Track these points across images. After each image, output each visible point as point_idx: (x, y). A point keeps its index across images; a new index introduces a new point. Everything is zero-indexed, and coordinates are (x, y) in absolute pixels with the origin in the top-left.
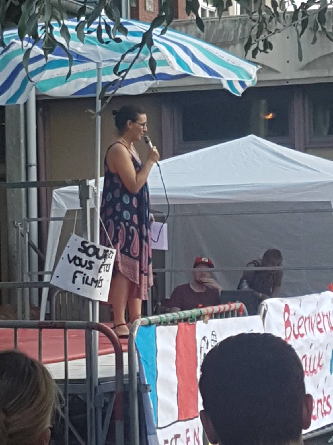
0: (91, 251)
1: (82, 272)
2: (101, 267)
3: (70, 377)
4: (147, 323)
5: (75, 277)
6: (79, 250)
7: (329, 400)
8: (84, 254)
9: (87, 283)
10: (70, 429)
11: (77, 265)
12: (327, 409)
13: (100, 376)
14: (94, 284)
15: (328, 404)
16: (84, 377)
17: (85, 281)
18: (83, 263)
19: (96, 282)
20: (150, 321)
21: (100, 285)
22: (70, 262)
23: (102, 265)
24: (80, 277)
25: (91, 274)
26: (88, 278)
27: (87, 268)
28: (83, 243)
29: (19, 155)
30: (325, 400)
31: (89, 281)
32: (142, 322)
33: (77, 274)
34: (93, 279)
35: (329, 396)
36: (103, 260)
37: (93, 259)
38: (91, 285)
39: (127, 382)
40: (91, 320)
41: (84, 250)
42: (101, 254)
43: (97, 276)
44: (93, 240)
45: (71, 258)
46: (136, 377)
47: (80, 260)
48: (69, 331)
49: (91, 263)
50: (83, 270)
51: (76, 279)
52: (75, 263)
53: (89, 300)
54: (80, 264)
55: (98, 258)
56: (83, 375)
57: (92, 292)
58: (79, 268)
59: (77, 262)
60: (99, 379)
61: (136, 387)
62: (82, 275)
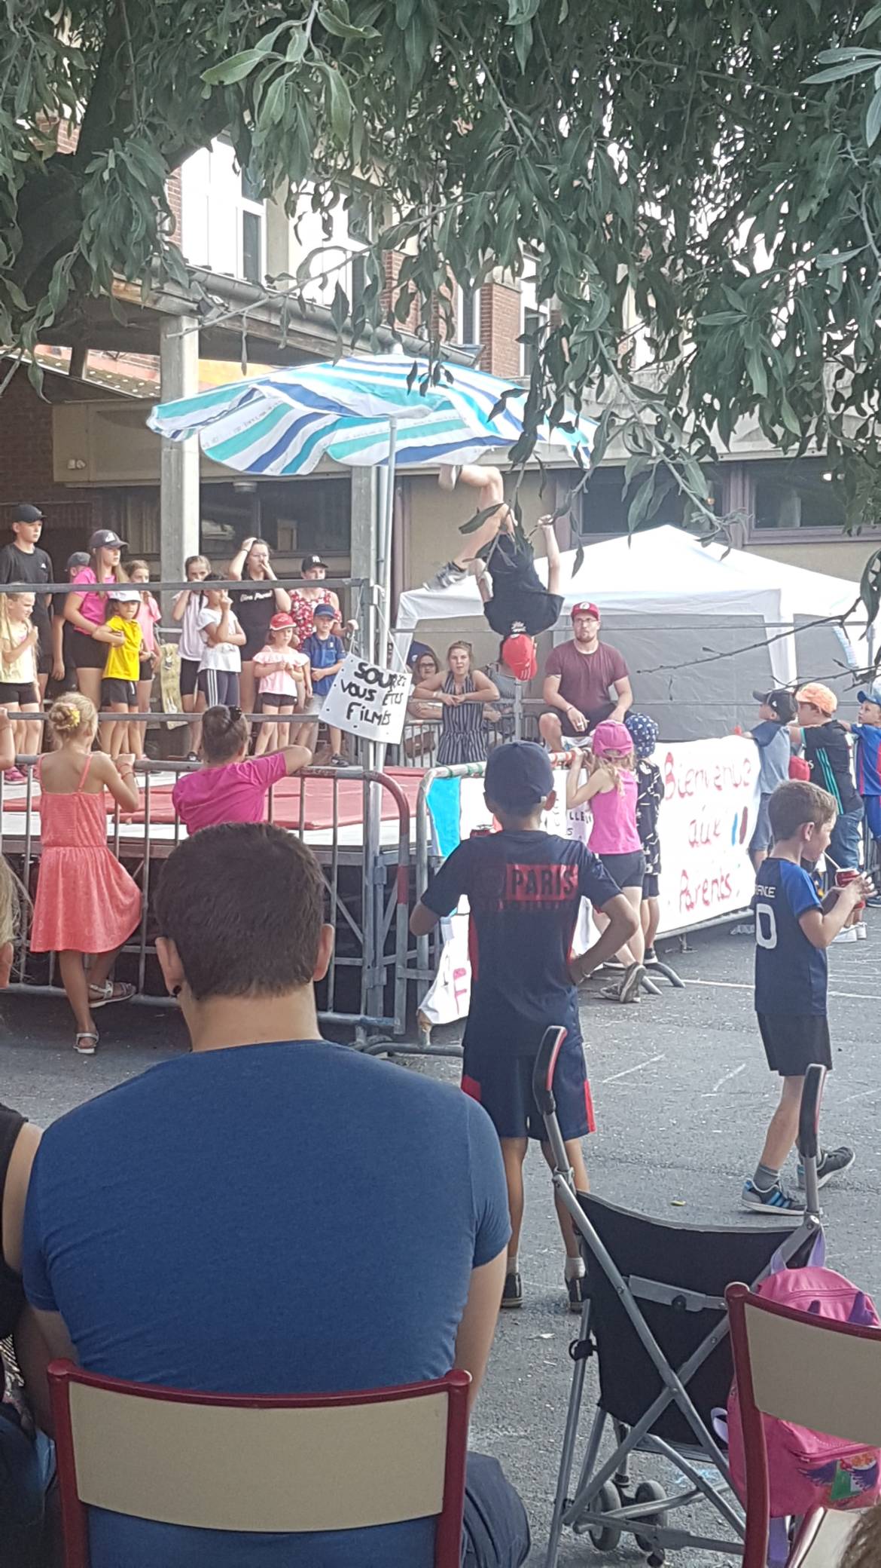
0: (371, 676)
1: (359, 705)
2: (386, 698)
3: (340, 843)
4: (447, 773)
5: (350, 711)
6: (356, 674)
7: (729, 881)
8: (363, 680)
9: (366, 719)
10: (338, 907)
11: (352, 695)
12: (726, 892)
13: (382, 842)
14: (376, 720)
15: (727, 885)
16: (360, 843)
17: (364, 716)
18: (361, 692)
19: (379, 718)
20: (451, 772)
21: (385, 721)
22: (344, 690)
23: (387, 696)
24: (356, 711)
25: (371, 707)
26: (367, 712)
27: (367, 699)
28: (361, 665)
29: (369, 545)
30: (722, 879)
31: (370, 717)
32: (439, 773)
33: (353, 707)
34: (375, 714)
35: (728, 876)
36: (388, 689)
37: (375, 686)
38: (372, 721)
39: (414, 853)
40: (372, 768)
41: (363, 675)
42: (385, 680)
43: (381, 709)
44: (377, 661)
45: (346, 686)
46: (426, 847)
47: (357, 688)
48: (339, 781)
49: (371, 692)
50: (362, 701)
51: (352, 714)
52: (350, 692)
53: (370, 741)
54: (357, 694)
55: (381, 685)
56: (359, 841)
57: (374, 732)
58: (356, 699)
59: (353, 690)
60: (381, 847)
61: (425, 859)
62: (360, 708)
